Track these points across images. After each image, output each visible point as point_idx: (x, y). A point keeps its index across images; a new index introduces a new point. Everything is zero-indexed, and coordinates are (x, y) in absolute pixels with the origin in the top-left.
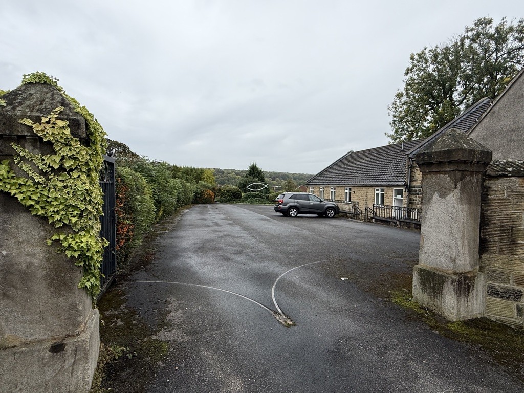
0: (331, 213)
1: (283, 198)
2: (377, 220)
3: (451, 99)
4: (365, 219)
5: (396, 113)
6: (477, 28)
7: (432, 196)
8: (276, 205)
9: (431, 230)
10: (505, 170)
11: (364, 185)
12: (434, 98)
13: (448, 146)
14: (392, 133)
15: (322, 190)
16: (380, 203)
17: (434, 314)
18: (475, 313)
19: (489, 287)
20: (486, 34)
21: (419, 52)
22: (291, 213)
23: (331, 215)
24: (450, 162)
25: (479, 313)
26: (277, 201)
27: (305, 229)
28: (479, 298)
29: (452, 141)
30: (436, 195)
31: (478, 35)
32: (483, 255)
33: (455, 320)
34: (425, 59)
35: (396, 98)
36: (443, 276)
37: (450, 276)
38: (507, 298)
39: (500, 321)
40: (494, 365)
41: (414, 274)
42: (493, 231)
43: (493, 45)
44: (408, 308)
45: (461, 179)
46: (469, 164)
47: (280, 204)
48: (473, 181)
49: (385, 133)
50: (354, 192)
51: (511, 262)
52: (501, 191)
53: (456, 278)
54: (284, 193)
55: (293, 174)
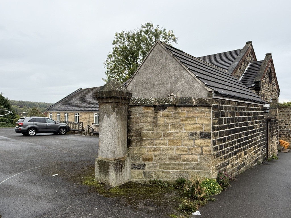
0: (63, 131)
1: (23, 121)
2: (94, 134)
3: (137, 63)
4: (87, 134)
5: (108, 66)
6: (147, 27)
7: (104, 116)
8: (17, 127)
9: (103, 136)
10: (137, 102)
11: (87, 111)
12: (128, 61)
13: (110, 88)
14: (106, 79)
15: (59, 115)
16: (97, 123)
17: (105, 185)
18: (125, 180)
19: (132, 165)
20: (151, 32)
21: (120, 33)
22: (30, 133)
23: (63, 133)
24: (111, 98)
25: (128, 180)
26: (18, 124)
27: (39, 144)
28: (127, 172)
29: (112, 86)
30: (105, 116)
31: (147, 31)
32: (129, 148)
33: (115, 186)
34: (123, 37)
35: (108, 58)
36: (109, 162)
37: (112, 161)
38: (139, 169)
39: (137, 181)
40: (126, 205)
41: (95, 164)
42: (133, 134)
43: (154, 38)
44: (91, 185)
45: (117, 107)
46: (120, 99)
47: (20, 126)
48: (123, 108)
49: (102, 79)
50: (81, 116)
51: (140, 150)
52: (136, 113)
53: (115, 162)
54: (24, 118)
55: (39, 103)
